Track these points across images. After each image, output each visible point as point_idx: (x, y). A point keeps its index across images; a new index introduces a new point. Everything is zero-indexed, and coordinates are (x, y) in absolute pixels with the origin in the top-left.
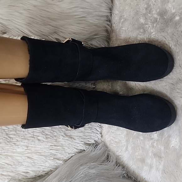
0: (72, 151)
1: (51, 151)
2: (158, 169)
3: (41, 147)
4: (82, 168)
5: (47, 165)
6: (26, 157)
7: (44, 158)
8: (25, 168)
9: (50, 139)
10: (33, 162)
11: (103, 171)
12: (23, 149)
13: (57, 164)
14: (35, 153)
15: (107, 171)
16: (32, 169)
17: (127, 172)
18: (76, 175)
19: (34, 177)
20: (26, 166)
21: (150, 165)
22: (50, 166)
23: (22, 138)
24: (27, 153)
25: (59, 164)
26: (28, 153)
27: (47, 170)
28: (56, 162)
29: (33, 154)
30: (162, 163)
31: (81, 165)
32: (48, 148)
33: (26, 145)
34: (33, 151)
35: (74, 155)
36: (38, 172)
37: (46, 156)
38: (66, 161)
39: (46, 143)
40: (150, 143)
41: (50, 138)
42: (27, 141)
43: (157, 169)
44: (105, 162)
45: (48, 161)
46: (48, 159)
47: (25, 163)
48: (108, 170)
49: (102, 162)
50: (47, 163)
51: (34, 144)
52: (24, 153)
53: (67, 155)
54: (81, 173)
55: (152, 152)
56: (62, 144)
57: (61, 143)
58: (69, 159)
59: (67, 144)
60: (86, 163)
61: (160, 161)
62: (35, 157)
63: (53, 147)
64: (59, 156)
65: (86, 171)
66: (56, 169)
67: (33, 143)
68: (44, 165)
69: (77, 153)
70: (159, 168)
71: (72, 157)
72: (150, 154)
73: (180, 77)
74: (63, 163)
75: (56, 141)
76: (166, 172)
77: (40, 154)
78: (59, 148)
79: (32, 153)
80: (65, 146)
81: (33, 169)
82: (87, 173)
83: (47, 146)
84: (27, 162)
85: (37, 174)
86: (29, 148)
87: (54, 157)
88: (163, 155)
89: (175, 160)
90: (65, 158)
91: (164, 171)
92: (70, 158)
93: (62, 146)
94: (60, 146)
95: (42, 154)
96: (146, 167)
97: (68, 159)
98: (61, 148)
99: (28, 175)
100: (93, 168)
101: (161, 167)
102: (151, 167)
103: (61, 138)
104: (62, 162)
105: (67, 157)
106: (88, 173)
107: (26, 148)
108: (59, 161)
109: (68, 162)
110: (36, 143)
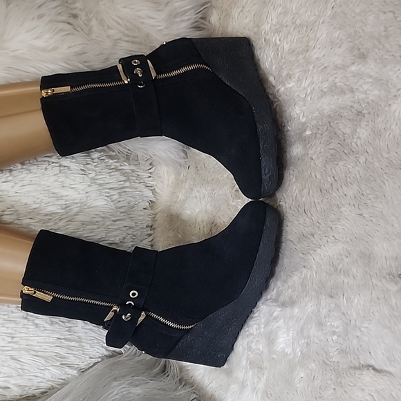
0: (98, 352)
1: (58, 350)
2: (255, 388)
3: (39, 341)
4: (115, 383)
5: (47, 375)
6: (8, 357)
7: (44, 362)
8: (3, 379)
9: (58, 326)
10: (20, 367)
11: (155, 392)
12: (4, 340)
13: (66, 376)
14: (27, 350)
15: (162, 392)
16: (18, 382)
17: (200, 397)
18: (104, 396)
19: (19, 397)
20: (6, 375)
21: (243, 383)
22: (52, 377)
23: (4, 320)
24: (10, 349)
25: (69, 376)
26: (13, 349)
27: (45, 385)
28: (64, 372)
29: (22, 352)
30: (264, 379)
31: (115, 379)
32: (53, 343)
33: (11, 334)
34: (22, 346)
35: (100, 360)
36: (27, 389)
37: (46, 359)
38: (83, 371)
39: (49, 332)
40: (246, 344)
41: (59, 324)
42: (13, 325)
43: (254, 390)
44: (158, 377)
45: (50, 368)
46: (50, 364)
47: (4, 368)
48: (165, 390)
49: (154, 377)
50: (47, 371)
51: (26, 333)
52: (5, 348)
53: (87, 359)
54: (115, 393)
55: (247, 359)
56: (79, 337)
57: (79, 334)
58: (89, 369)
59: (89, 338)
60: (124, 376)
61: (260, 376)
62: (26, 358)
63: (61, 342)
64: (72, 360)
65: (125, 389)
66: (63, 385)
67: (24, 330)
68: (41, 375)
69: (105, 358)
70: (257, 388)
71: (95, 364)
72: (244, 363)
73: (304, 232)
74: (77, 375)
75: (69, 331)
76: (269, 396)
77: (35, 353)
78: (73, 344)
79: (20, 349)
80: (84, 342)
81: (20, 382)
82: (125, 393)
83: (51, 340)
84: (9, 366)
85: (25, 393)
86: (15, 340)
87: (61, 361)
88: (266, 364)
89: (287, 373)
90: (83, 366)
91: (266, 394)
92: (91, 367)
93: (79, 340)
94: (77, 342)
95: (39, 354)
96: (233, 387)
97: (87, 367)
98: (77, 345)
99: (7, 394)
100: (137, 386)
101: (261, 386)
102: (243, 386)
103: (80, 326)
104: (75, 372)
105: (86, 363)
106: (127, 394)
107: (10, 340)
108: (71, 370)
109: (87, 373)
110: (30, 330)
